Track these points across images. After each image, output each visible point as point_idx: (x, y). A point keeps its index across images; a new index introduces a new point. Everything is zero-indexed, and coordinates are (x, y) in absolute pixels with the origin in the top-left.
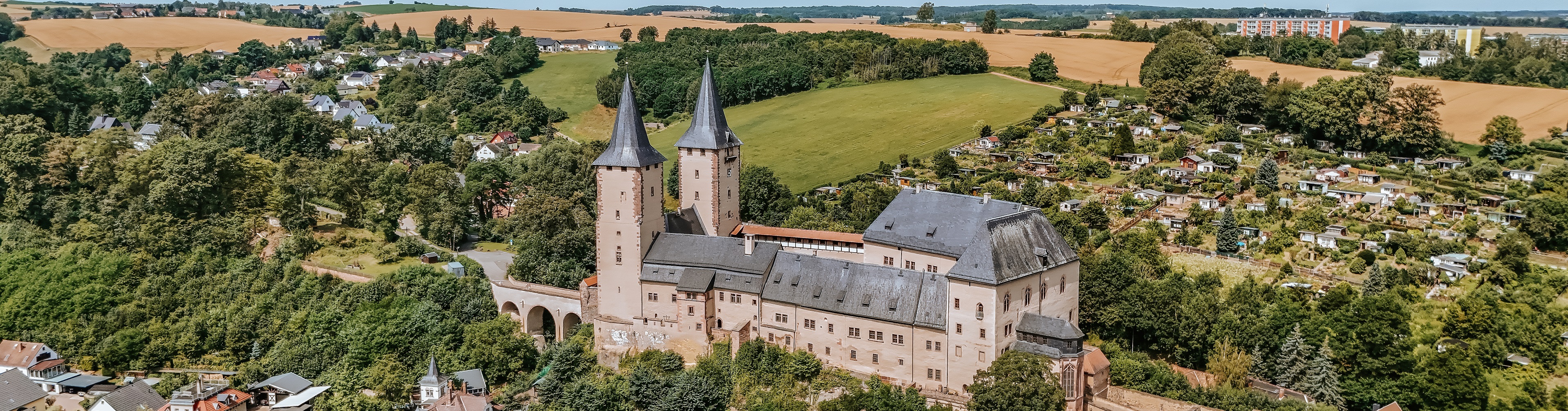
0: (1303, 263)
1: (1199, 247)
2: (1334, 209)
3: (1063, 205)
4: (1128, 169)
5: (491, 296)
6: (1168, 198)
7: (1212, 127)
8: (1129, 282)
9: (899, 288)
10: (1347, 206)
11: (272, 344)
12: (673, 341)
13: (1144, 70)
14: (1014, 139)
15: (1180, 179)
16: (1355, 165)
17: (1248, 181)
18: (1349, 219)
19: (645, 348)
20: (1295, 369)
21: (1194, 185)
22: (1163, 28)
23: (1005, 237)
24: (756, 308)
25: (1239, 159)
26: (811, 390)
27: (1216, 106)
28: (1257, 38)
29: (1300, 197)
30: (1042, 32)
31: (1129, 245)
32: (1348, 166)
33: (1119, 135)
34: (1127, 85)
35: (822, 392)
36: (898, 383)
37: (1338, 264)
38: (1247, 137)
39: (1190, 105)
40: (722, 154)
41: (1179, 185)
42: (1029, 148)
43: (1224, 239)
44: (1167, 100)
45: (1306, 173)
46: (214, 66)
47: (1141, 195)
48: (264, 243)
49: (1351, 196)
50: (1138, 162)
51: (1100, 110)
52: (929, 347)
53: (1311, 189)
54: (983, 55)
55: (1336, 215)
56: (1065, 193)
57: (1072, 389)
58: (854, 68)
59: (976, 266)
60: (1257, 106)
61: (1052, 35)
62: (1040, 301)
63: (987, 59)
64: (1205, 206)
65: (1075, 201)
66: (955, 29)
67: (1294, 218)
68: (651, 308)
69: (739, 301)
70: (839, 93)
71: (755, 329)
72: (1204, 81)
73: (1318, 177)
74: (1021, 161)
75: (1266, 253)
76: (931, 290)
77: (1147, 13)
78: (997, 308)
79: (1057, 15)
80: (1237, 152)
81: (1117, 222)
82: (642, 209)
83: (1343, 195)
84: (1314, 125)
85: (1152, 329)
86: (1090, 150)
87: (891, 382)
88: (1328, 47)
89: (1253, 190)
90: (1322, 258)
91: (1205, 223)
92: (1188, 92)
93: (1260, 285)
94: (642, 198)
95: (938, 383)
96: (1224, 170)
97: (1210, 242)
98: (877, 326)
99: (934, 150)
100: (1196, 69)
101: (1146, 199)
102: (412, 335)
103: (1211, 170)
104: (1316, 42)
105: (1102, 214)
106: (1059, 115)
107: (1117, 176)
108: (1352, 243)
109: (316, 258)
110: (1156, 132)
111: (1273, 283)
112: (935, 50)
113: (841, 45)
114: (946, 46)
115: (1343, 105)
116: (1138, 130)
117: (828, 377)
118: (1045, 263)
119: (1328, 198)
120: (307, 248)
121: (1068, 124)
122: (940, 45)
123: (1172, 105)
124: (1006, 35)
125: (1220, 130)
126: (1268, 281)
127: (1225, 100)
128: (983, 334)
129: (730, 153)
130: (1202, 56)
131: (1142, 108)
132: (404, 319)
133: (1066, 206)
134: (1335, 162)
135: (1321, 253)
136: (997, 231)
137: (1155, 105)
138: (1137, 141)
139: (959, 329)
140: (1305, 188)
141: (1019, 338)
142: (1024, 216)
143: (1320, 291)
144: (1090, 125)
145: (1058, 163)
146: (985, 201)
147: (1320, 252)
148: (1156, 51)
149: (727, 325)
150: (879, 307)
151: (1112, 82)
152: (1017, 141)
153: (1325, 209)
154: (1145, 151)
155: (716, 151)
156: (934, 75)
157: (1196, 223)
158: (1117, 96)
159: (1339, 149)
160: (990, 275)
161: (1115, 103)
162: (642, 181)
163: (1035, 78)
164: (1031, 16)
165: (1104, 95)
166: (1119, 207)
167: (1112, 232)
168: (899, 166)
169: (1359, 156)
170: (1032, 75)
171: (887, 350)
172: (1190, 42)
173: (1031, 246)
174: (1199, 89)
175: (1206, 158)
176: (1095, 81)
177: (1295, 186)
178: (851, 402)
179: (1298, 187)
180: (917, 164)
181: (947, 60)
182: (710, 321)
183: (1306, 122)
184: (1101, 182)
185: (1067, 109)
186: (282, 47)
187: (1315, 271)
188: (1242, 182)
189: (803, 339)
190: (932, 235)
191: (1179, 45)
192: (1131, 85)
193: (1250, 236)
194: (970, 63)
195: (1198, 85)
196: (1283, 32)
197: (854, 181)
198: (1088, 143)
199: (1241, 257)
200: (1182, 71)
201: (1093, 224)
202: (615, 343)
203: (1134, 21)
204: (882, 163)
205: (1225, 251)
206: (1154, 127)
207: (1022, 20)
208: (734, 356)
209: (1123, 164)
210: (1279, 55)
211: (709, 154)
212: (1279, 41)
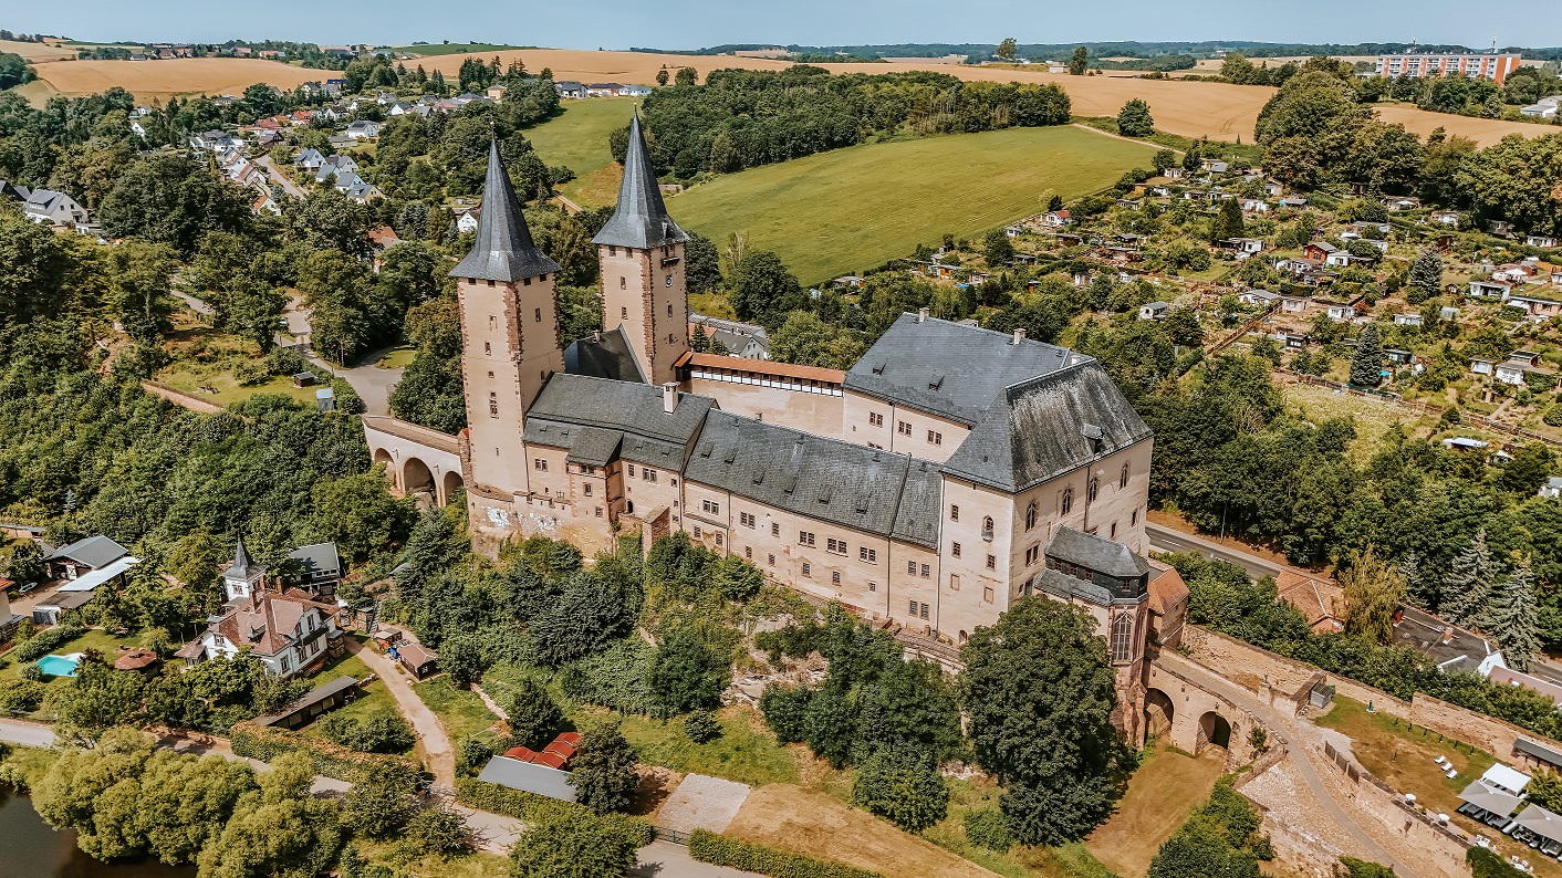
0: (1473, 405)
1: (1324, 376)
2: (1519, 325)
3: (1143, 309)
4: (1233, 258)
5: (363, 440)
6: (1285, 302)
7: (1348, 201)
8: (1226, 437)
9: (872, 479)
10: (1538, 321)
11: (95, 491)
12: (570, 529)
13: (1262, 123)
14: (1089, 214)
15: (1302, 276)
16: (1544, 257)
17: (1397, 281)
18: (1542, 340)
19: (530, 533)
20: (1470, 597)
21: (1321, 284)
22: (1285, 68)
23: (1036, 411)
24: (676, 490)
25: (1384, 246)
26: (746, 614)
27: (1355, 171)
28: (1403, 80)
29: (1469, 305)
30: (1139, 73)
31: (1229, 377)
32: (1535, 259)
33: (1225, 214)
34: (1238, 142)
35: (761, 619)
36: (868, 616)
37: (1525, 410)
38: (1395, 214)
39: (1320, 171)
40: (657, 255)
41: (1299, 284)
42: (1106, 229)
43: (1361, 368)
44: (1292, 165)
45: (1477, 268)
46: (213, 114)
47: (1248, 298)
48: (105, 354)
49: (1545, 306)
50: (1247, 249)
51: (1202, 176)
52: (912, 570)
53: (1486, 294)
54: (1064, 102)
55: (1522, 334)
56: (1148, 293)
57: (1127, 648)
58: (910, 118)
59: (986, 459)
60: (1410, 172)
61: (1151, 77)
62: (1088, 504)
63: (1068, 107)
64: (1335, 315)
65: (1160, 304)
66: (1039, 70)
67: (1461, 336)
68: (540, 480)
69: (654, 478)
70: (888, 149)
71: (675, 518)
72: (1342, 139)
73: (1496, 276)
74: (1095, 245)
75: (1421, 390)
76: (921, 486)
77: (1262, 51)
78: (1014, 526)
79: (1162, 54)
80: (1381, 237)
81: (1214, 334)
82: (521, 342)
83: (1532, 304)
84: (1491, 201)
85: (1253, 507)
86: (1185, 231)
87: (858, 613)
88: (1493, 91)
89: (1403, 292)
90: (1502, 399)
91: (1335, 342)
92: (1319, 153)
93: (1413, 439)
94: (520, 326)
95: (926, 622)
96: (1363, 263)
97: (1341, 369)
98: (840, 534)
99: (986, 229)
100: (1331, 123)
101: (1255, 304)
102: (252, 493)
103: (1345, 263)
104: (1478, 84)
105: (1194, 326)
106: (1149, 182)
107: (1218, 269)
108: (1548, 378)
109: (165, 376)
110: (1273, 207)
111: (1429, 438)
112: (1008, 96)
113: (899, 90)
114: (1020, 90)
115: (1534, 174)
116: (1250, 204)
117: (770, 597)
118: (1098, 446)
119: (1511, 309)
120: (152, 363)
121: (1160, 195)
122: (1014, 90)
123: (1297, 170)
124: (1097, 77)
125: (1360, 206)
126: (1422, 433)
127: (1368, 165)
128: (991, 562)
129: (671, 253)
130: (1339, 104)
131: (1256, 173)
132: (242, 471)
133: (1147, 311)
134: (1519, 254)
135: (1502, 393)
136: (1022, 404)
137: (1274, 170)
138: (1247, 220)
139: (957, 550)
140: (1477, 293)
141: (1049, 565)
142: (1069, 375)
143: (1501, 453)
144: (1187, 196)
145: (1142, 249)
146: (1016, 342)
147: (1500, 391)
148: (1280, 97)
149: (641, 510)
150: (843, 505)
151: (1220, 138)
152: (1094, 216)
153: (1506, 323)
154: (1257, 234)
155: (646, 252)
156: (1004, 127)
157: (1322, 341)
158: (1225, 157)
159: (1522, 234)
160: (1007, 478)
161: (1221, 166)
162: (518, 300)
163: (1124, 132)
164: (1132, 55)
165: (1208, 156)
166: (1217, 313)
167: (1206, 350)
168: (942, 249)
169: (1549, 243)
170: (1121, 128)
171: (853, 568)
172: (1325, 86)
173: (1078, 422)
174: (1333, 148)
175: (1338, 246)
176: (1198, 136)
177: (1463, 289)
178: (800, 640)
179: (1468, 291)
180: (964, 247)
181: (1020, 108)
182: (615, 505)
183: (1481, 196)
184: (1197, 277)
185: (1161, 173)
186: (298, 91)
187: (1492, 418)
188: (1388, 282)
189: (740, 541)
190: (937, 387)
191: (1312, 91)
192: (1243, 142)
193: (1397, 363)
194: (1048, 112)
195: (1333, 144)
196: (1435, 72)
197: (882, 269)
198: (1183, 221)
199: (1384, 393)
200: (1312, 125)
201: (1180, 340)
202: (492, 525)
203: (1250, 60)
204: (920, 246)
205: (1361, 384)
206: (1270, 200)
207: (1121, 60)
208: (645, 558)
209: (1227, 252)
210: (1430, 101)
211: (638, 255)
212: (1432, 83)
